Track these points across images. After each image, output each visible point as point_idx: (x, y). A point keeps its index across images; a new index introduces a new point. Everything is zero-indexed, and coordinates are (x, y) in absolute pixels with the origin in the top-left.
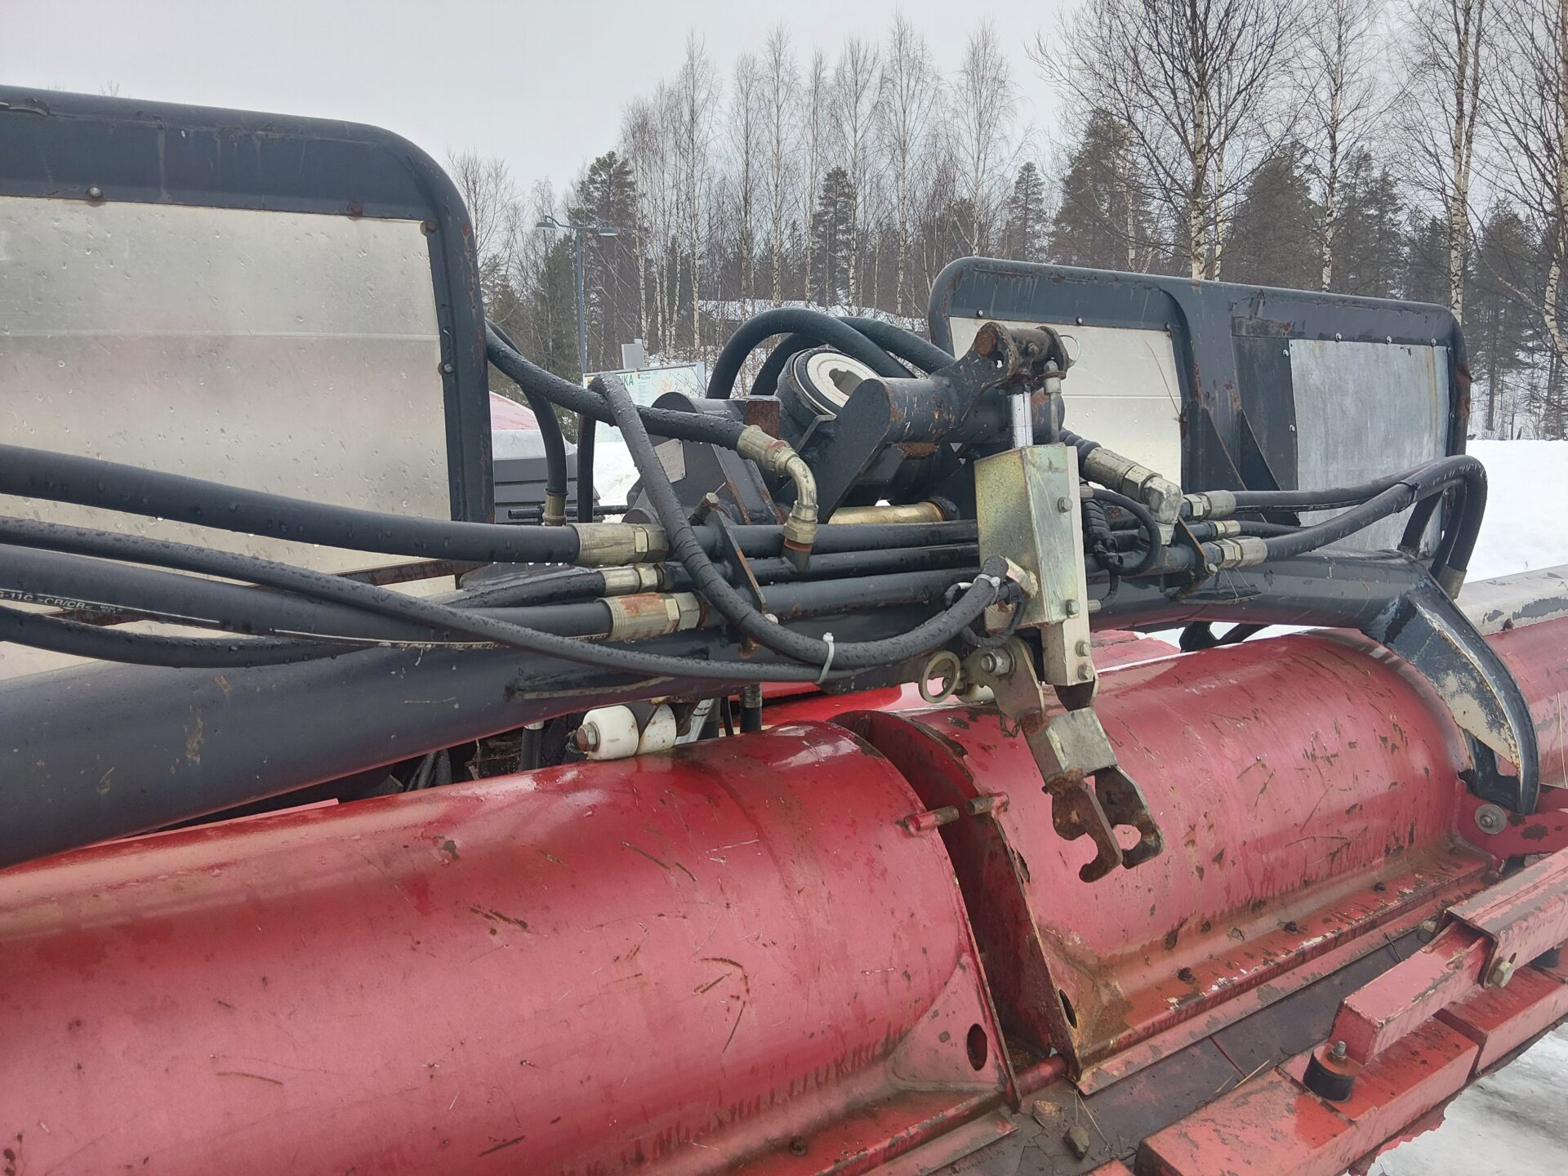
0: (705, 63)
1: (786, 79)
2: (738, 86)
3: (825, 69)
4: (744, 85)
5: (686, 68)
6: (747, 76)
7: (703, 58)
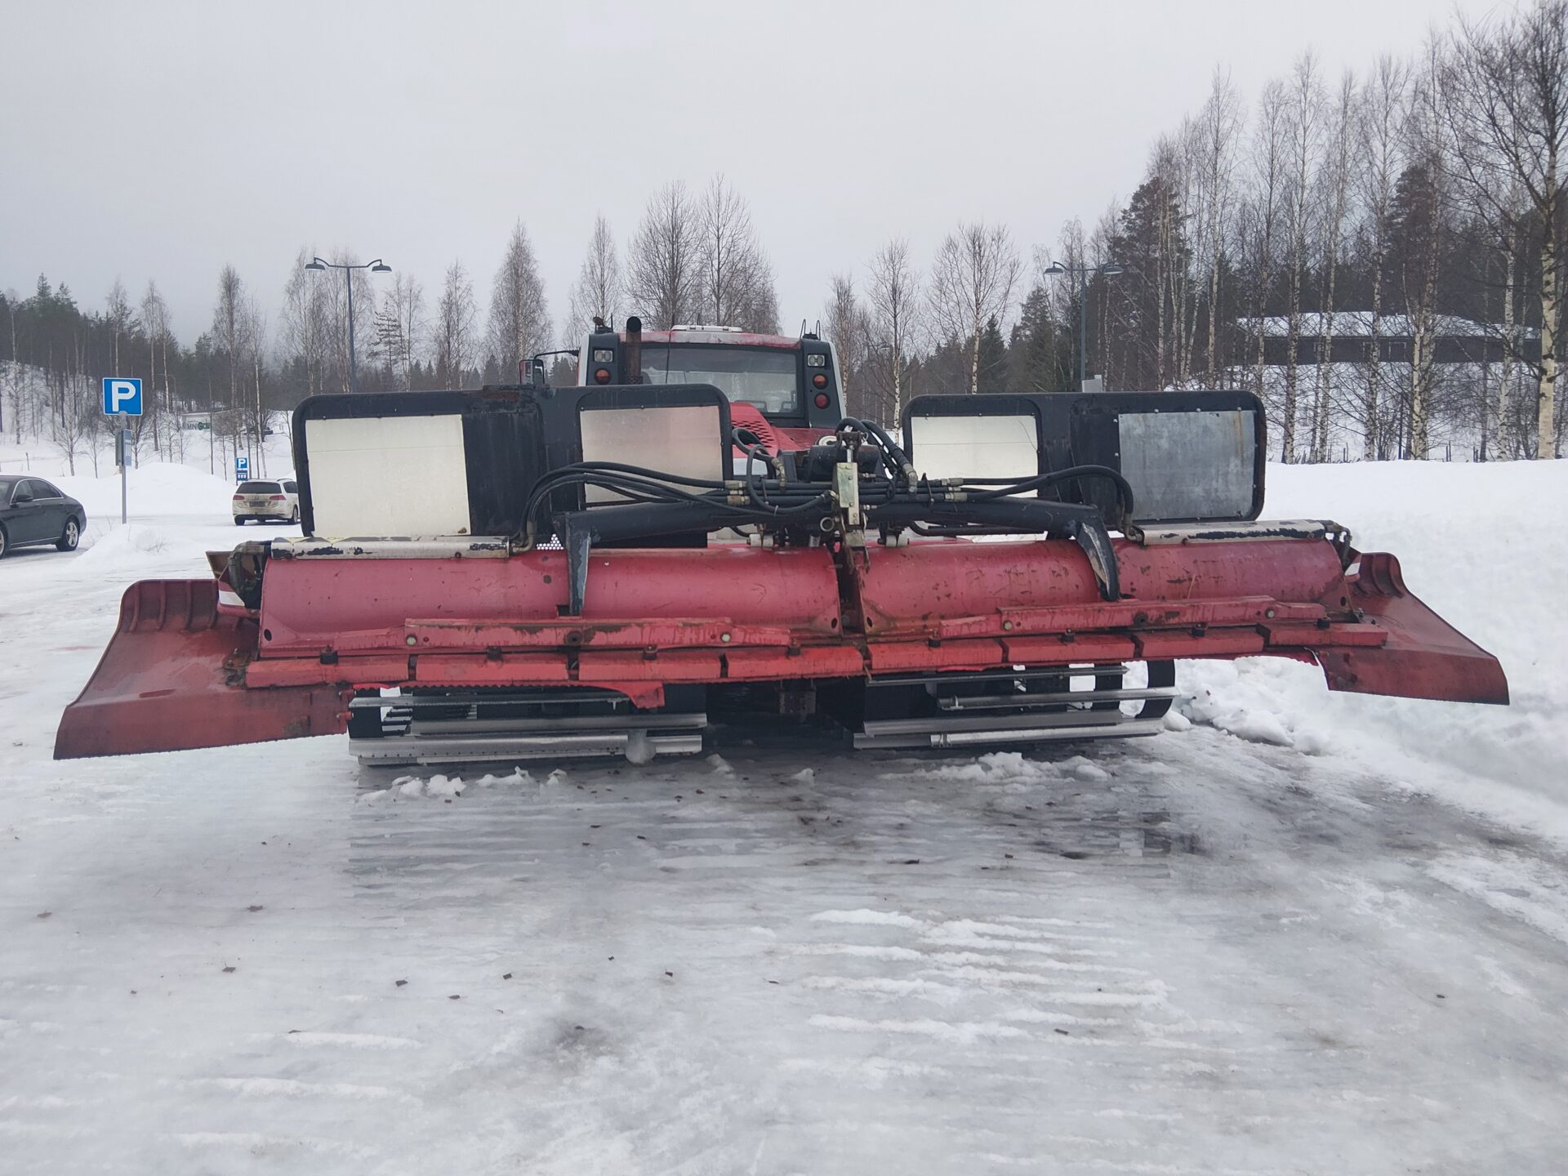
0: (1231, 94)
1: (1315, 99)
2: (1263, 113)
3: (1355, 86)
4: (1270, 110)
5: (1211, 101)
6: (1274, 102)
7: (1229, 89)
